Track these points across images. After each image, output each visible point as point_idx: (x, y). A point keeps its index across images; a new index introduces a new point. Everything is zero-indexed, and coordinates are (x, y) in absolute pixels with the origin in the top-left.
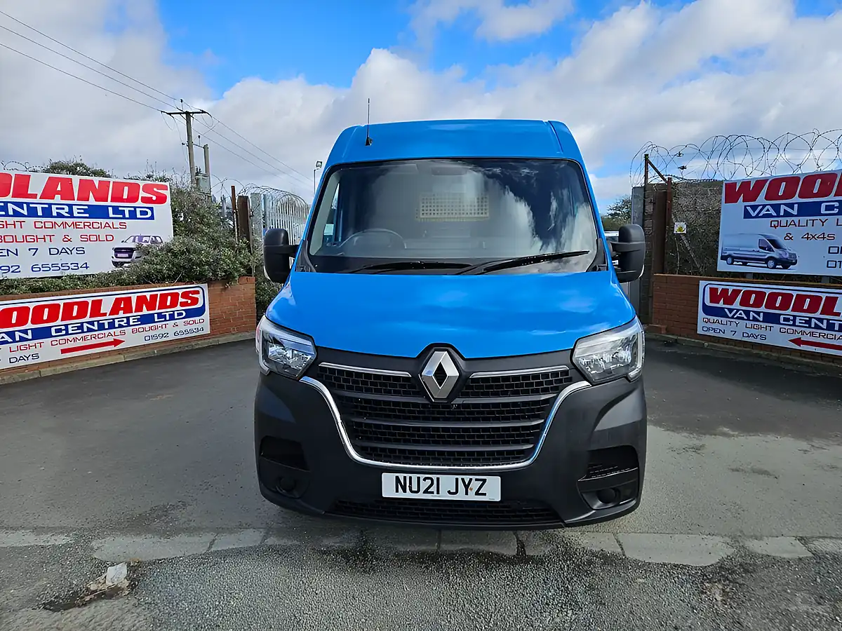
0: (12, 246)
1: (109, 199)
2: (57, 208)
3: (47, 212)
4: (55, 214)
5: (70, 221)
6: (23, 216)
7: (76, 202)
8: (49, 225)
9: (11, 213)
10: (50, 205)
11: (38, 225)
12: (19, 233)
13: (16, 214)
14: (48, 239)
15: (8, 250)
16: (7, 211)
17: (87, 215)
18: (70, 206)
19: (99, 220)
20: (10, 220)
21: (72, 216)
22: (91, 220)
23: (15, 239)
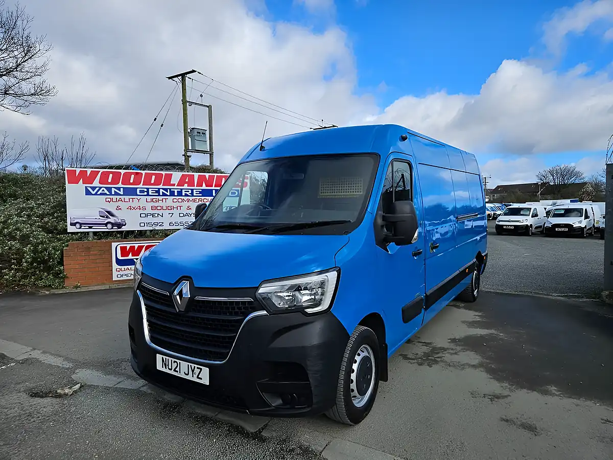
0: (160, 212)
1: (214, 186)
2: (185, 191)
3: (180, 194)
4: (183, 194)
5: (191, 198)
6: (167, 195)
7: (195, 188)
8: (180, 200)
9: (161, 194)
10: (182, 189)
11: (175, 200)
12: (164, 204)
13: (164, 195)
14: (179, 208)
15: (158, 214)
16: (159, 193)
17: (201, 195)
18: (192, 190)
19: (207, 198)
20: (161, 198)
21: (193, 196)
22: (203, 198)
23: (162, 208)
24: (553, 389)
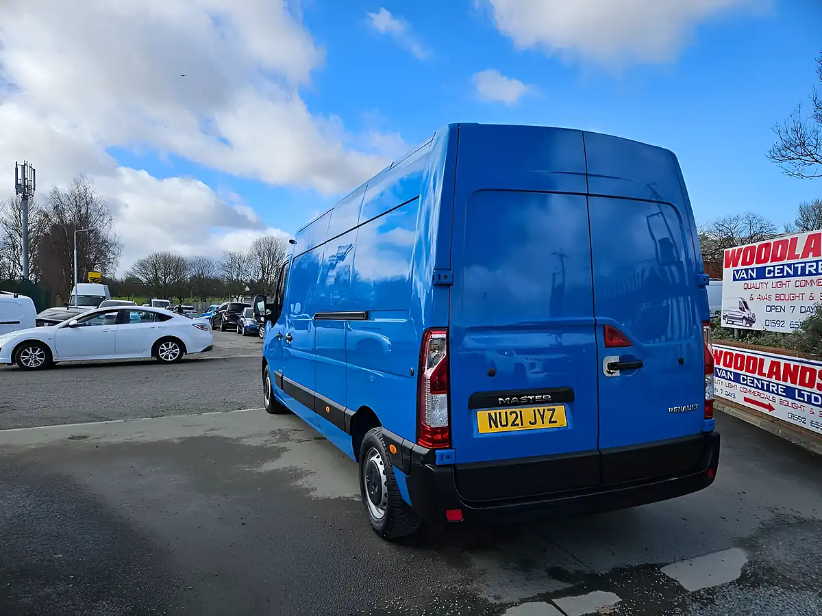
8: (803, 283)
10: (805, 263)
11: (797, 284)
18: (817, 263)
21: (817, 273)
23: (785, 297)
24: (176, 441)
